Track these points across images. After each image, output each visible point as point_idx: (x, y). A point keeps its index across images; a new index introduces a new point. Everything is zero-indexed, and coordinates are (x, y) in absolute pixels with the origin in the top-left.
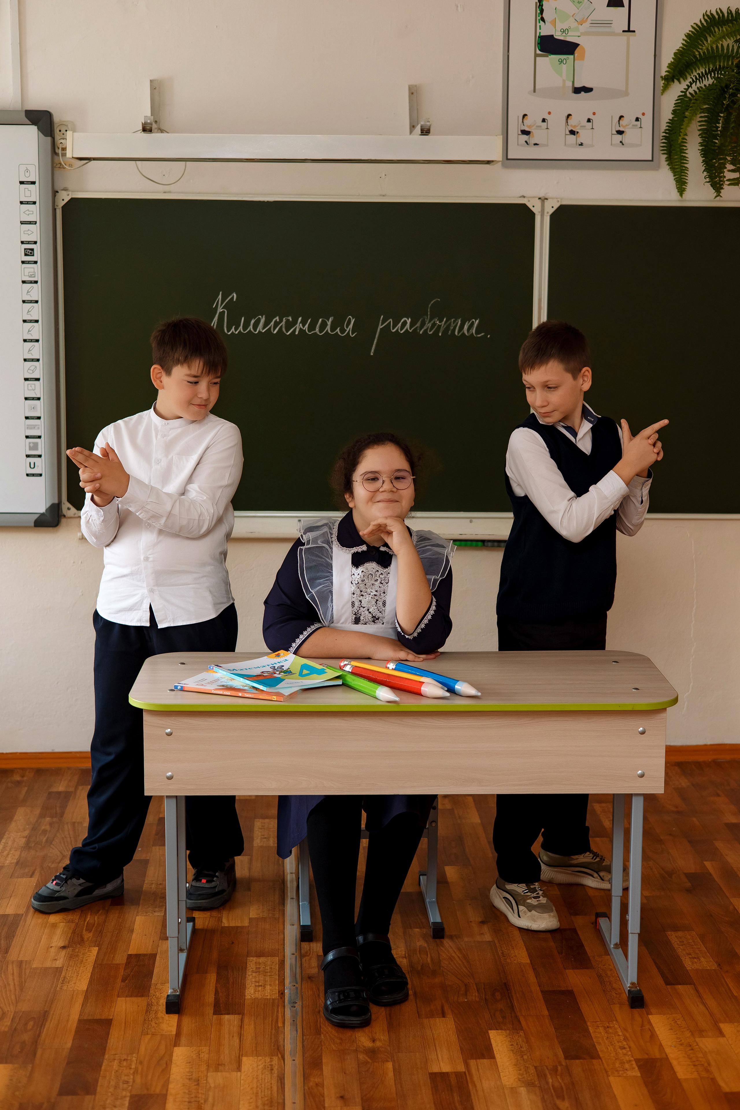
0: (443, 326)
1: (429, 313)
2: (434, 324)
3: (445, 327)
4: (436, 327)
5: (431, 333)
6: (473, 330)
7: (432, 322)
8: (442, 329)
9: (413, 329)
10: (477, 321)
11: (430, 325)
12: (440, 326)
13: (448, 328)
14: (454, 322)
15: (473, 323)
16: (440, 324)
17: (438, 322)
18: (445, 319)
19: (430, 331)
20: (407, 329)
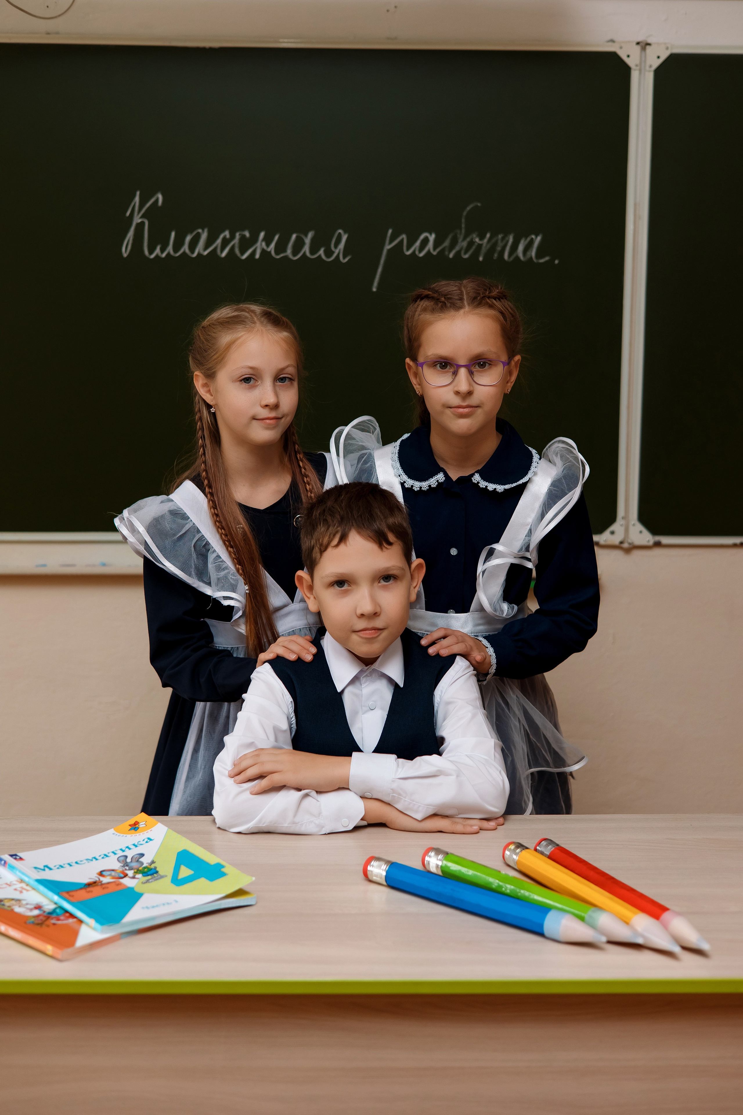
0: (486, 246)
1: (463, 226)
2: (471, 243)
3: (489, 246)
4: (474, 247)
5: (466, 256)
6: (532, 251)
7: (468, 239)
8: (484, 250)
9: (438, 250)
10: (539, 238)
11: (465, 244)
12: (480, 246)
13: (492, 249)
14: (503, 239)
15: (532, 242)
16: (480, 242)
17: (477, 240)
18: (488, 235)
19: (465, 253)
20: (429, 252)
